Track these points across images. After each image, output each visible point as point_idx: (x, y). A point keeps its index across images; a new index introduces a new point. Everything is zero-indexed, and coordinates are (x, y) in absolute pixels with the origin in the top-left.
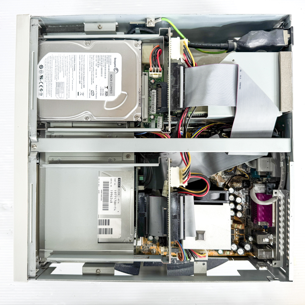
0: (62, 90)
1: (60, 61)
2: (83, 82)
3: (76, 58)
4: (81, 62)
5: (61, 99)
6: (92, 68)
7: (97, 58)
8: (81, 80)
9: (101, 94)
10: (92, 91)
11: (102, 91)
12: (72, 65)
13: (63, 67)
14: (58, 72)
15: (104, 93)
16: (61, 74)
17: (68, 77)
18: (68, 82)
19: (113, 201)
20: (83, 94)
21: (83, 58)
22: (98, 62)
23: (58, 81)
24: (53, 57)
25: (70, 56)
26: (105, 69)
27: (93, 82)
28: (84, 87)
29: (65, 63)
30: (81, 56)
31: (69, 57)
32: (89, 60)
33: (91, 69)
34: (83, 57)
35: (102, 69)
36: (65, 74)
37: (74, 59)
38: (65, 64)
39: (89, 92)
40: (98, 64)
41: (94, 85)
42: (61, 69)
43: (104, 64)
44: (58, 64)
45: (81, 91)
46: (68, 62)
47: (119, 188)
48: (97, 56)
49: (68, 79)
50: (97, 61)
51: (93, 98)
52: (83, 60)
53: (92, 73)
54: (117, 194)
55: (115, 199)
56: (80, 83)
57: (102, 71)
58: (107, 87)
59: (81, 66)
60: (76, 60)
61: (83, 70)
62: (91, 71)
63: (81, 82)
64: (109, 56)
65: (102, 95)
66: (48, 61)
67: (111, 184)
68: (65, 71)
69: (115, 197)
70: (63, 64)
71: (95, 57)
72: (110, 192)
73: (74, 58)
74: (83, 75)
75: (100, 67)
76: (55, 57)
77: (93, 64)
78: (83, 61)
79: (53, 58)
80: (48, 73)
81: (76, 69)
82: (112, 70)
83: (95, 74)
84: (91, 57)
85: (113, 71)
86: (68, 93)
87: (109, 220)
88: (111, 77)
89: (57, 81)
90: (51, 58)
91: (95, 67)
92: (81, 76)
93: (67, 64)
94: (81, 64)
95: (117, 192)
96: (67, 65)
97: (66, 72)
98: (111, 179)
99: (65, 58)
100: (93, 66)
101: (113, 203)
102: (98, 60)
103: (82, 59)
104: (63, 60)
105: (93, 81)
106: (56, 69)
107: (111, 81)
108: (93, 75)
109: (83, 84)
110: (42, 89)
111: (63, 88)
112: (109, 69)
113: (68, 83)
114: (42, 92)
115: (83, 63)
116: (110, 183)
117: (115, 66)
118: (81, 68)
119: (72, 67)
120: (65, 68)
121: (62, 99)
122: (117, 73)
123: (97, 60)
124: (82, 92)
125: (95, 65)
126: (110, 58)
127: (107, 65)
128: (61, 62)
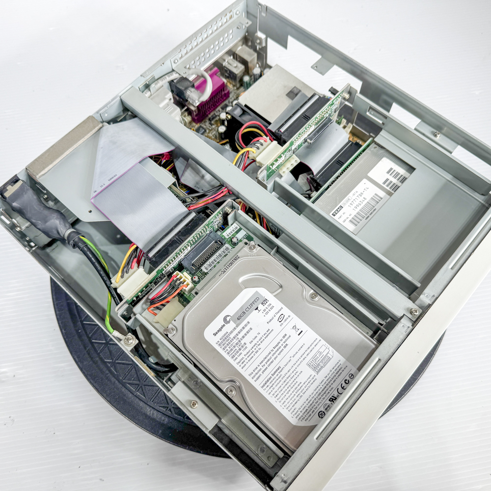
0: (318, 356)
1: (289, 399)
2: (282, 343)
3: (264, 382)
4: (261, 371)
5: (329, 346)
6: (253, 349)
7: (236, 356)
8: (282, 347)
9: (271, 308)
10: (280, 320)
11: (267, 310)
12: (277, 378)
13: (292, 386)
14: (305, 385)
15: (266, 306)
16: (302, 379)
17: (296, 366)
18: (300, 360)
19: (361, 198)
20: (294, 327)
21: (254, 373)
22: (240, 349)
23: (314, 373)
24: (294, 413)
25: (269, 392)
26: (239, 333)
27: (269, 332)
28: (286, 335)
29: (284, 390)
30: (255, 379)
31: (272, 393)
32: (250, 363)
33: (257, 349)
34: (253, 375)
35: (243, 337)
36: (297, 374)
37: (268, 384)
38: (286, 388)
39: (285, 324)
40: (242, 346)
41: (270, 326)
42: (296, 386)
43: (235, 341)
44: (295, 397)
45: (294, 334)
46: (279, 386)
47: (342, 206)
48: (234, 358)
49: (297, 364)
50: (240, 352)
51: (286, 311)
52: (256, 371)
53: (260, 342)
54: (350, 202)
55: (357, 198)
56: (287, 345)
57: (246, 335)
58: (257, 309)
59: (266, 366)
60: (266, 380)
61: (268, 358)
62: (259, 347)
63: (284, 344)
64: (220, 345)
65: (271, 306)
66: (305, 414)
67: (349, 216)
68: (293, 379)
69: (356, 200)
70: (288, 390)
71: (238, 360)
72: (358, 210)
73: (266, 385)
74: (273, 352)
75: (243, 342)
76: (291, 411)
77: (249, 354)
78: (258, 369)
79: (295, 411)
80: (319, 398)
81: (276, 368)
82: (232, 325)
83: (257, 339)
84: (242, 365)
85: (231, 322)
86: (313, 346)
87: (384, 183)
88: (241, 316)
89: (316, 375)
90: (298, 414)
91: (249, 346)
92: (278, 352)
93: (283, 386)
94: (265, 367)
95: (349, 204)
96: (284, 384)
97: (292, 376)
98: (344, 221)
99: (278, 396)
100: (251, 351)
101: (363, 196)
102: (238, 352)
103: (257, 374)
104: (284, 395)
105: (267, 333)
106: (304, 391)
107: (245, 312)
108: (262, 340)
109: (284, 340)
110: (345, 382)
111: (314, 358)
112: (235, 328)
113: (302, 359)
114: (348, 378)
115: (261, 367)
116: (349, 220)
117: (224, 325)
118: (268, 363)
119: (279, 375)
120: (290, 382)
121: (327, 344)
122: (228, 316)
123: (239, 354)
124: (294, 331)
125: (247, 350)
126: (220, 341)
127: (232, 336)
128: (288, 395)
